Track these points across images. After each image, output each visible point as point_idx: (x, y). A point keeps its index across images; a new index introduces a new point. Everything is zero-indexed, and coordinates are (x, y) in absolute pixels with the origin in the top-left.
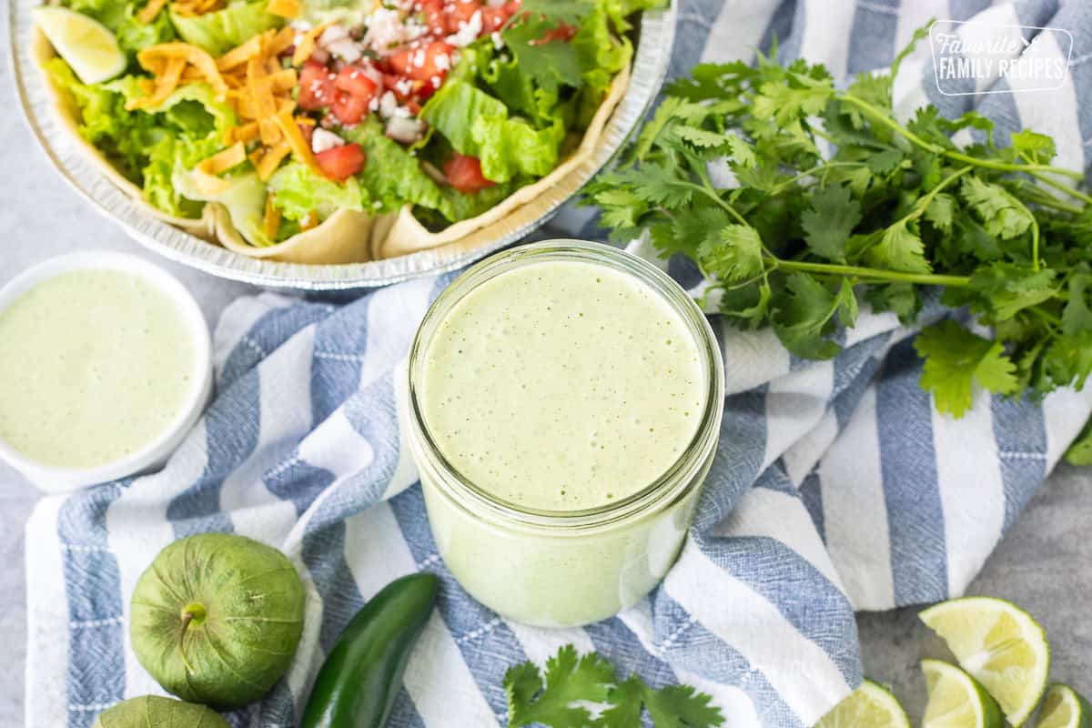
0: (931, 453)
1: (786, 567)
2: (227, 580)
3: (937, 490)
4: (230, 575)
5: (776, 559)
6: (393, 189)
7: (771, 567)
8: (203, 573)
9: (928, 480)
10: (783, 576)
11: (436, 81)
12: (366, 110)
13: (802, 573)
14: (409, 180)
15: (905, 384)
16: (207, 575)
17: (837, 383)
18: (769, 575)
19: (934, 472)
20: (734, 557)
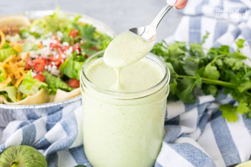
0: (229, 132)
1: (192, 149)
2: (26, 152)
3: (232, 140)
4: (27, 150)
5: (189, 147)
6: (54, 84)
7: (188, 149)
8: (18, 151)
9: (229, 139)
10: (192, 152)
11: (62, 61)
12: (44, 69)
13: (197, 151)
14: (59, 82)
15: (219, 119)
16: (19, 152)
17: (199, 114)
18: (188, 152)
19: (231, 136)
20: (177, 146)
